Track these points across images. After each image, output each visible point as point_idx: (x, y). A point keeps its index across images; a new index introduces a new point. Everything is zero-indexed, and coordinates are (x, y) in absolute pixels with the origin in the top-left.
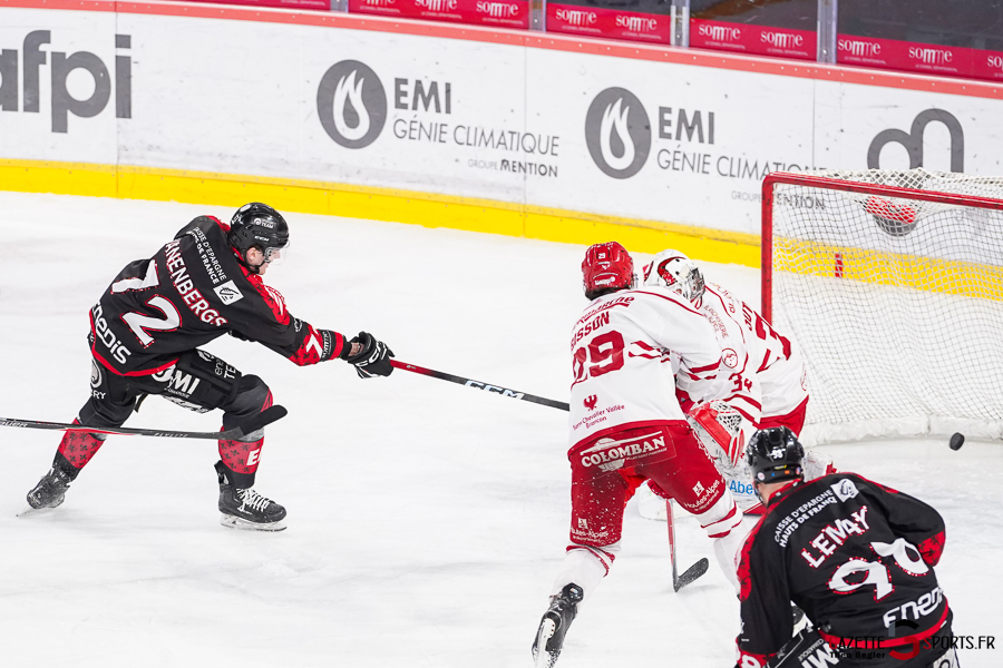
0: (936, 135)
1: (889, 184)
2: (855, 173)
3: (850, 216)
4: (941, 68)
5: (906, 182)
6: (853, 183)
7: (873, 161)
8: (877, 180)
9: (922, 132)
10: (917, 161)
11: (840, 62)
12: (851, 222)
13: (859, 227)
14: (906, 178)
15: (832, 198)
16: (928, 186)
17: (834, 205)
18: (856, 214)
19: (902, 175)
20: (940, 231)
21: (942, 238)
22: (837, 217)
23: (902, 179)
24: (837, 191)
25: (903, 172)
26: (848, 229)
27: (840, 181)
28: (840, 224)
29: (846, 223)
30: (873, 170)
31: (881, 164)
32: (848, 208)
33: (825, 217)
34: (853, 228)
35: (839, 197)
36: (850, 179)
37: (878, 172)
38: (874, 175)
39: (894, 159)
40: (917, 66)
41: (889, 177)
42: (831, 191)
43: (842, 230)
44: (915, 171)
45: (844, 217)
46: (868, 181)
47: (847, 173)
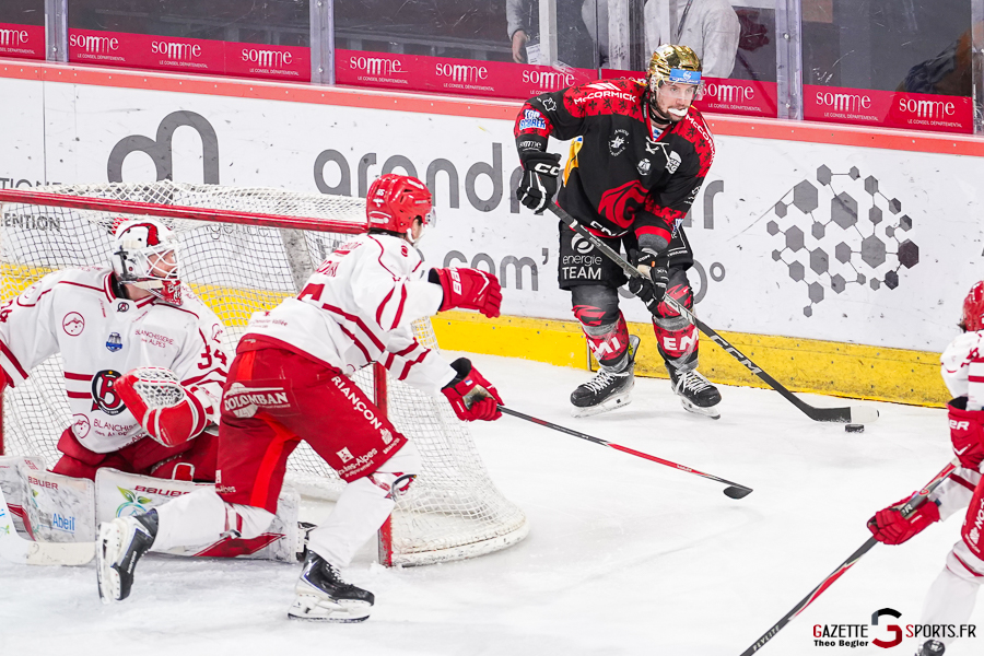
0: (186, 142)
1: (133, 199)
2: (93, 188)
3: (89, 237)
4: (189, 64)
5: (152, 197)
6: (90, 199)
7: (114, 173)
8: (118, 195)
9: (170, 139)
10: (165, 172)
11: (71, 60)
12: (91, 244)
13: (101, 250)
14: (152, 193)
15: (67, 217)
16: (180, 201)
17: (69, 225)
18: (96, 235)
19: (146, 189)
20: (192, 250)
21: (194, 258)
22: (74, 240)
23: (147, 193)
24: (72, 209)
25: (147, 185)
26: (87, 253)
27: (75, 197)
28: (76, 247)
29: (84, 246)
30: (113, 184)
31: (124, 175)
32: (87, 229)
33: (59, 239)
34: (94, 252)
35: (75, 216)
36: (86, 195)
37: (119, 185)
38: (114, 190)
39: (139, 171)
40: (161, 63)
41: (132, 191)
42: (66, 210)
43: (79, 254)
44: (162, 184)
45: (82, 239)
46: (108, 196)
47: (83, 188)
